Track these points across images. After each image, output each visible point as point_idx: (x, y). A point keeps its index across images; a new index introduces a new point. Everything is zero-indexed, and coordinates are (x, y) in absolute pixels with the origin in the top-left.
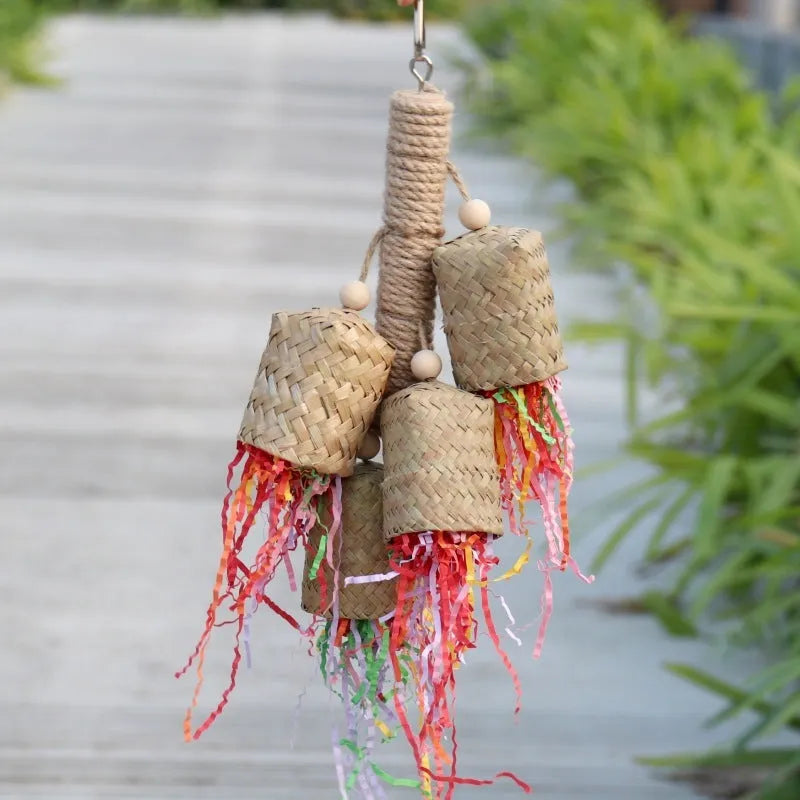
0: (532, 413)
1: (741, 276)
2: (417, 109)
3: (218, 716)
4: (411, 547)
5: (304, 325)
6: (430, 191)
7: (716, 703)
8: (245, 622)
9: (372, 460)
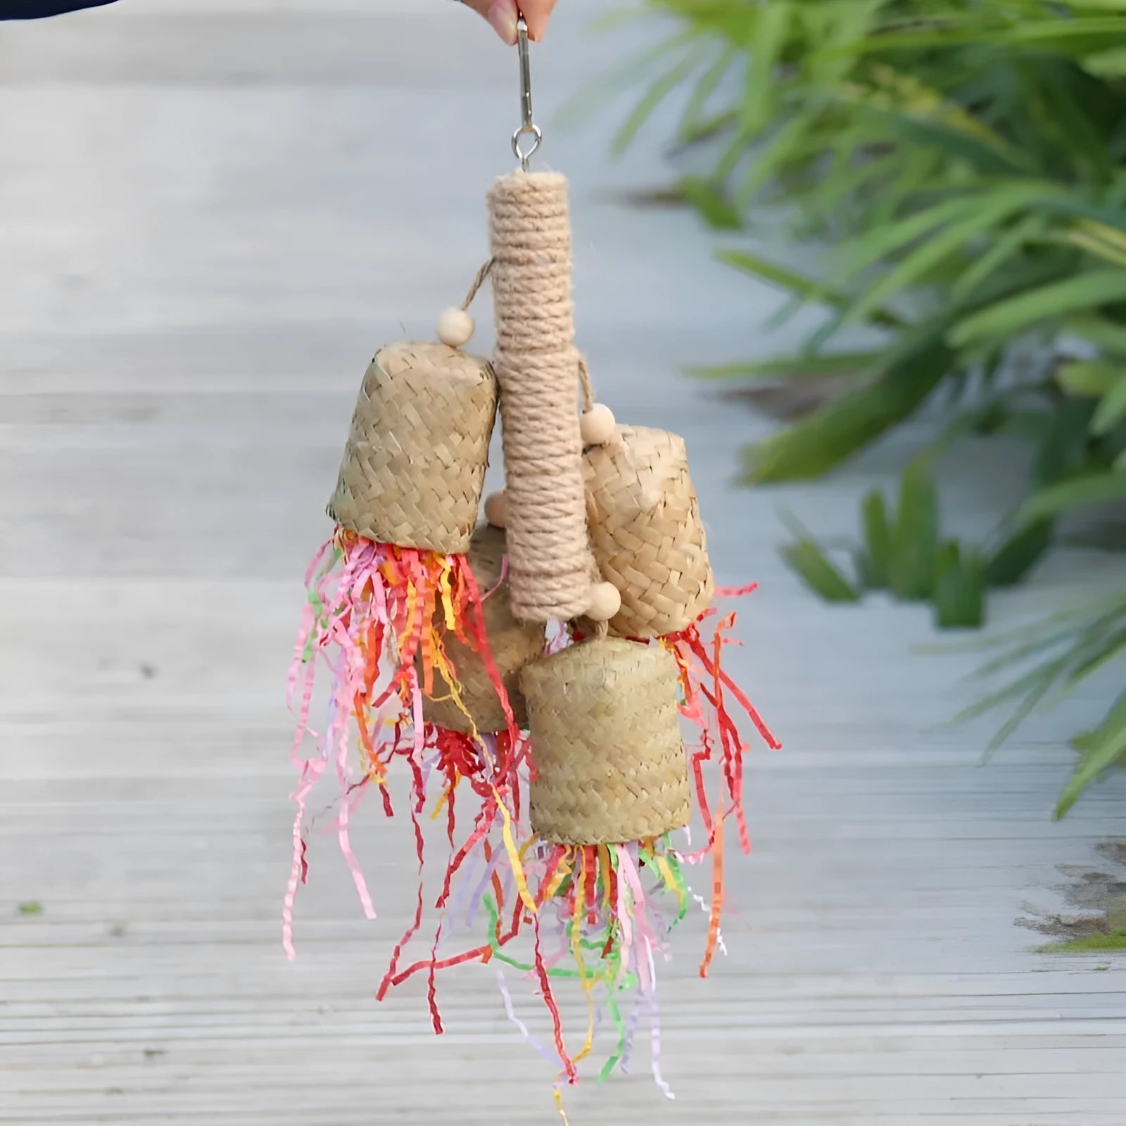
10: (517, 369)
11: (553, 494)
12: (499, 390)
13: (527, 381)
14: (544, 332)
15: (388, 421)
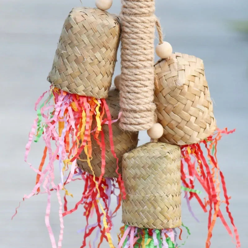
10: (129, 22)
11: (140, 77)
12: (121, 31)
13: (132, 28)
14: (141, 7)
15: (75, 42)
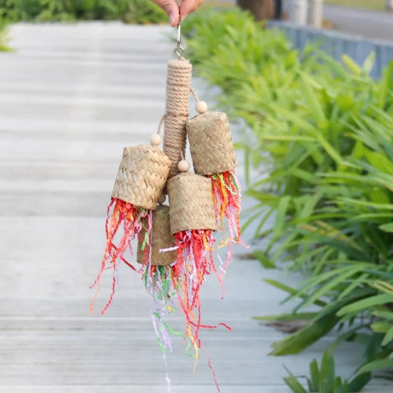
0: (226, 183)
1: (290, 123)
2: (183, 67)
3: (110, 305)
4: (183, 236)
5: (137, 151)
6: (184, 98)
7: (285, 295)
8: (116, 267)
9: (163, 204)
